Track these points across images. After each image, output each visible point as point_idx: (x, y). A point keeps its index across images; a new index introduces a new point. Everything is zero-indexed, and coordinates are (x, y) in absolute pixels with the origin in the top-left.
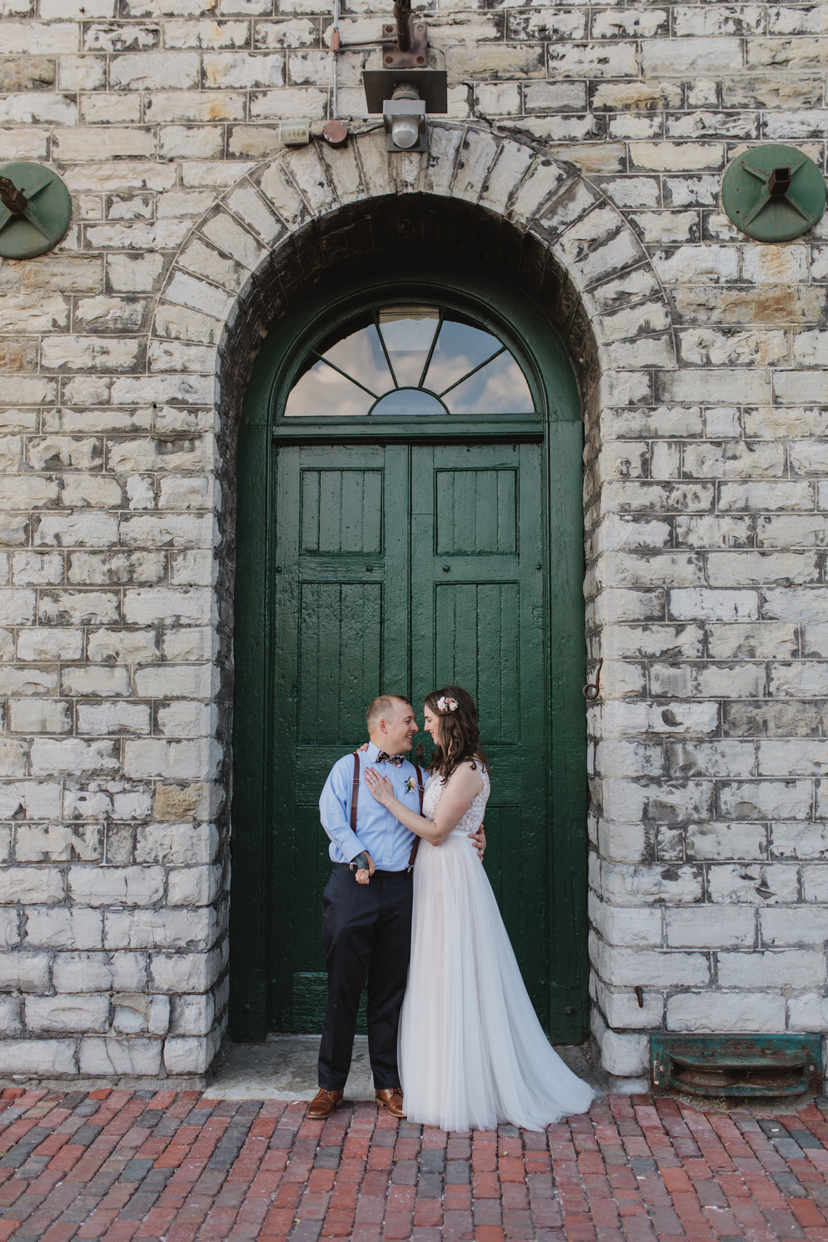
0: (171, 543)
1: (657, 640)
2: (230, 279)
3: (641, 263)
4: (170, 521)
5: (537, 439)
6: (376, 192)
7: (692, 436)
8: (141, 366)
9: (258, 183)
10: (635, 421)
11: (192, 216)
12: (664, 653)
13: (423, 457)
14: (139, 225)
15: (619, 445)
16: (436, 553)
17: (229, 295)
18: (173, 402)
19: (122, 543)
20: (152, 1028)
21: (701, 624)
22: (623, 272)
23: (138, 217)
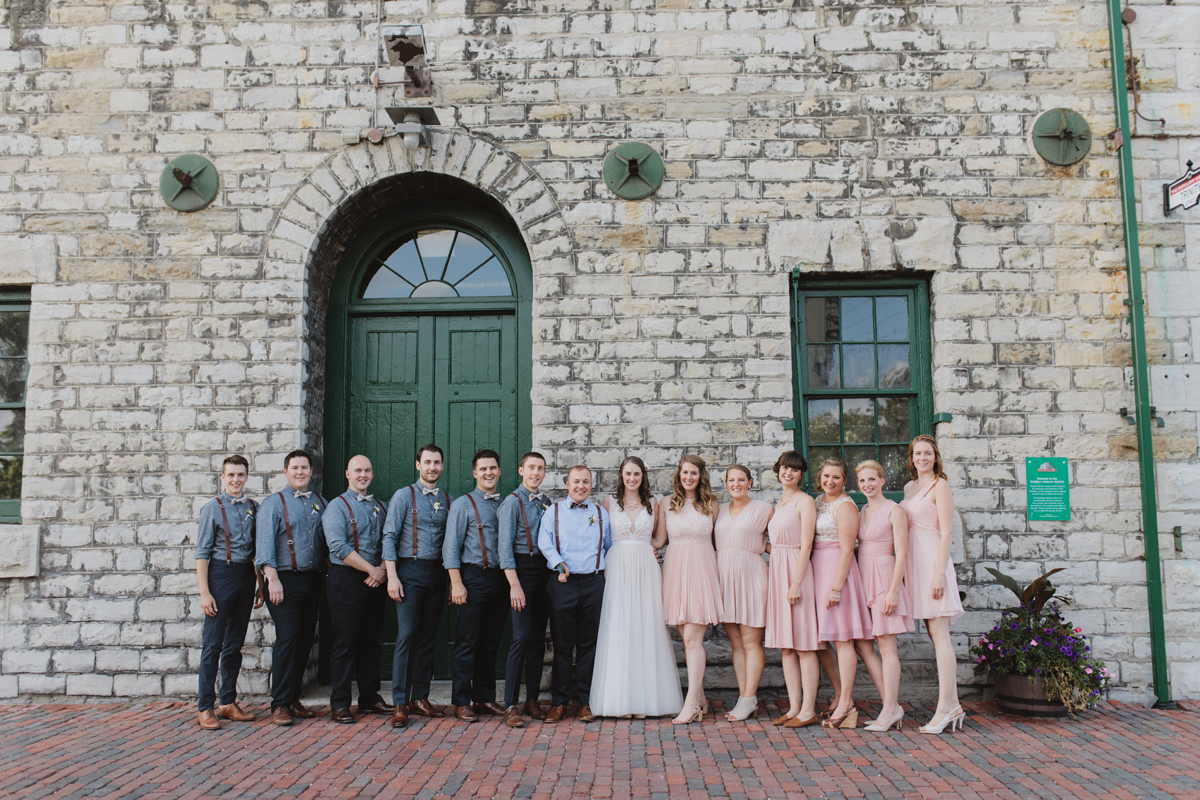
0: (276, 381)
1: (562, 435)
2: (313, 224)
3: (555, 212)
4: (276, 367)
5: (511, 312)
6: (400, 171)
7: (584, 315)
8: (260, 275)
9: (330, 166)
10: (550, 306)
11: (291, 186)
12: (565, 443)
13: (443, 323)
14: (259, 191)
15: (541, 320)
16: (450, 382)
17: (312, 233)
18: (278, 296)
19: (247, 381)
20: (263, 666)
21: (587, 426)
22: (545, 218)
23: (258, 186)
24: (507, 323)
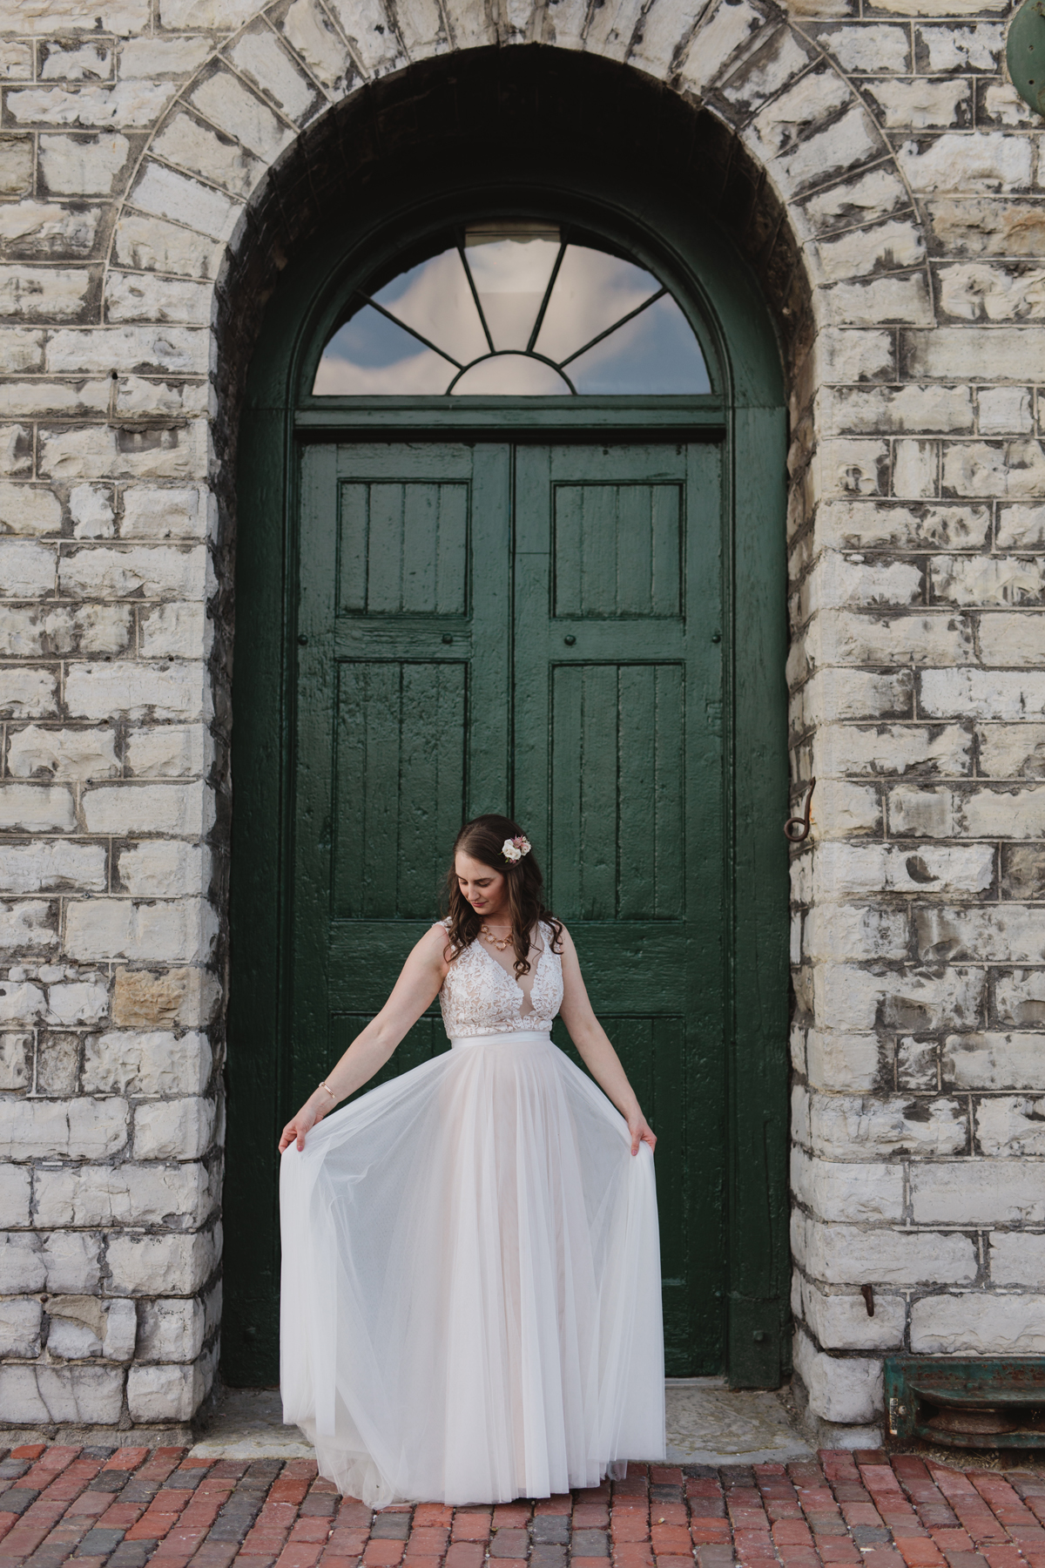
0: (139, 592)
1: (903, 746)
2: (234, 176)
3: (880, 159)
4: (139, 557)
5: (714, 436)
6: (467, 42)
7: (957, 431)
8: (93, 312)
9: (280, 25)
10: (869, 407)
11: (175, 76)
12: (910, 768)
13: (535, 464)
14: (90, 89)
15: (844, 443)
16: (553, 615)
17: (233, 201)
18: (143, 369)
19: (62, 591)
20: (108, 1351)
21: (968, 724)
22: (852, 174)
23: (89, 76)
24: (701, 463)
